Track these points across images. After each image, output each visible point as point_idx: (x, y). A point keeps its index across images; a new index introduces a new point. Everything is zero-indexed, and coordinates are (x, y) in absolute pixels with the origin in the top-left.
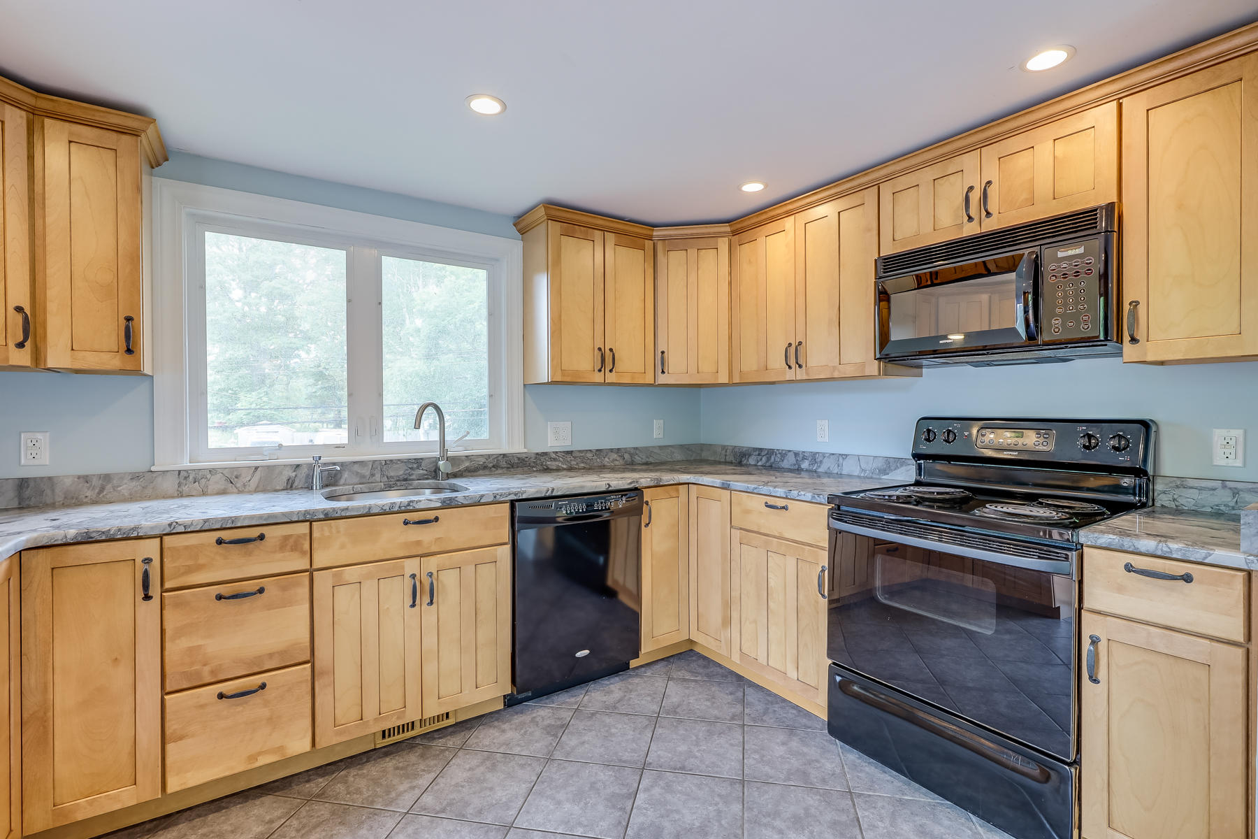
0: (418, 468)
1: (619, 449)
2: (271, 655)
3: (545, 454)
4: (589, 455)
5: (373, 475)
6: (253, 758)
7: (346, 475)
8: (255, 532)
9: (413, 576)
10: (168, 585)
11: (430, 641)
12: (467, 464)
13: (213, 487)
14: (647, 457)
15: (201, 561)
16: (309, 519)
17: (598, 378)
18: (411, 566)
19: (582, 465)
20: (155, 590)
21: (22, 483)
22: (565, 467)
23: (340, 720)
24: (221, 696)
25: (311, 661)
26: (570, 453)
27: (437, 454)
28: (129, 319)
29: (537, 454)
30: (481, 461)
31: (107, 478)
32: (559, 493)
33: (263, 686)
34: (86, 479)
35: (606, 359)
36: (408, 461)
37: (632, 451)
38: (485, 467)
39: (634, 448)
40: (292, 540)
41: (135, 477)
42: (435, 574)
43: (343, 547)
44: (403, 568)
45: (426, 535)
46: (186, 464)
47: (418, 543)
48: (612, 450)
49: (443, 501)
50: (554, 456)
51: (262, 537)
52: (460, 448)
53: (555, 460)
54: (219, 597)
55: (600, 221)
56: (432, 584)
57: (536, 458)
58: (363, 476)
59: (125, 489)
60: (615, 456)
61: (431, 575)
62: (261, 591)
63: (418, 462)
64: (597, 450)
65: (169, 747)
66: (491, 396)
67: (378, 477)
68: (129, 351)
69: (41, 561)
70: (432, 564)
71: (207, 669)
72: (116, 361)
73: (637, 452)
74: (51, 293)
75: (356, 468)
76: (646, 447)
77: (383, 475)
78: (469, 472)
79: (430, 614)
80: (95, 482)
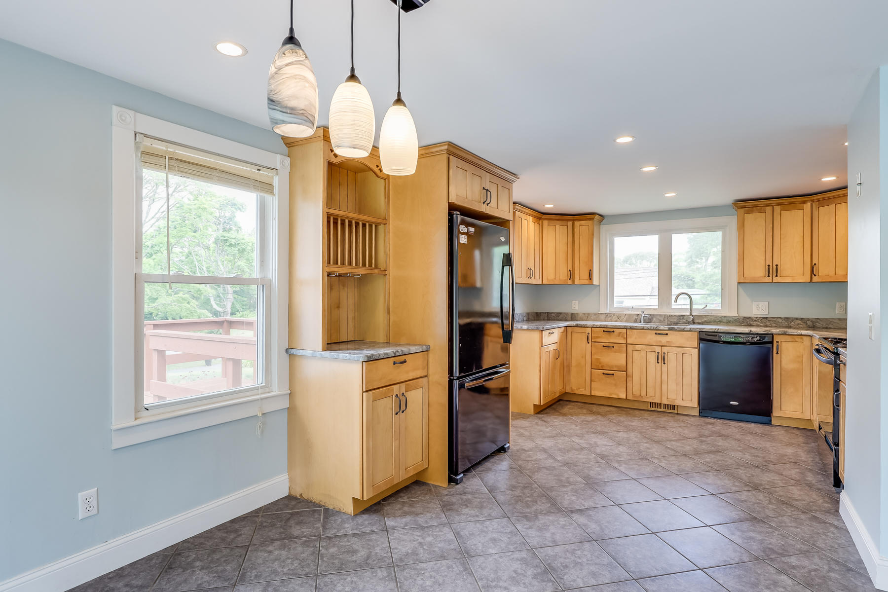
0: (683, 319)
1: (802, 318)
2: (616, 366)
3: (750, 318)
4: (780, 320)
5: (664, 320)
6: (611, 394)
7: (654, 319)
8: (612, 330)
9: (658, 353)
10: (592, 341)
11: (664, 377)
12: (705, 319)
13: (613, 319)
14: (827, 324)
15: (600, 336)
16: (626, 328)
17: (769, 280)
18: (658, 349)
19: (775, 325)
20: (590, 341)
21: (572, 314)
22: (762, 325)
23: (634, 393)
24: (603, 374)
25: (626, 371)
26: (766, 318)
27: (689, 314)
28: (590, 270)
29: (744, 317)
30: (713, 318)
31: (589, 314)
32: (722, 331)
33: (613, 375)
34: (584, 314)
35: (773, 270)
36: (679, 316)
37: (814, 320)
38: (715, 321)
39: (816, 319)
40: (622, 334)
41: (595, 314)
42: (666, 353)
43: (636, 338)
44: (655, 349)
45: (663, 340)
46: (607, 311)
47: (661, 341)
48: (797, 319)
49: (669, 328)
50: (755, 319)
51: (614, 332)
52: (705, 312)
53: (755, 321)
54: (603, 346)
55: (768, 202)
56: (664, 357)
57: (743, 319)
58: (661, 320)
59: (593, 317)
60: (800, 322)
61: (664, 353)
62: (613, 347)
63: (683, 316)
64: (785, 318)
65: (592, 383)
66: (722, 289)
67: (666, 321)
68: (590, 279)
69: (569, 329)
70: (665, 350)
71: (600, 365)
72: (587, 282)
73: (818, 321)
74: (576, 266)
75: (658, 317)
76: (826, 319)
77: (668, 321)
78: (707, 322)
79: (664, 367)
80: (586, 315)
